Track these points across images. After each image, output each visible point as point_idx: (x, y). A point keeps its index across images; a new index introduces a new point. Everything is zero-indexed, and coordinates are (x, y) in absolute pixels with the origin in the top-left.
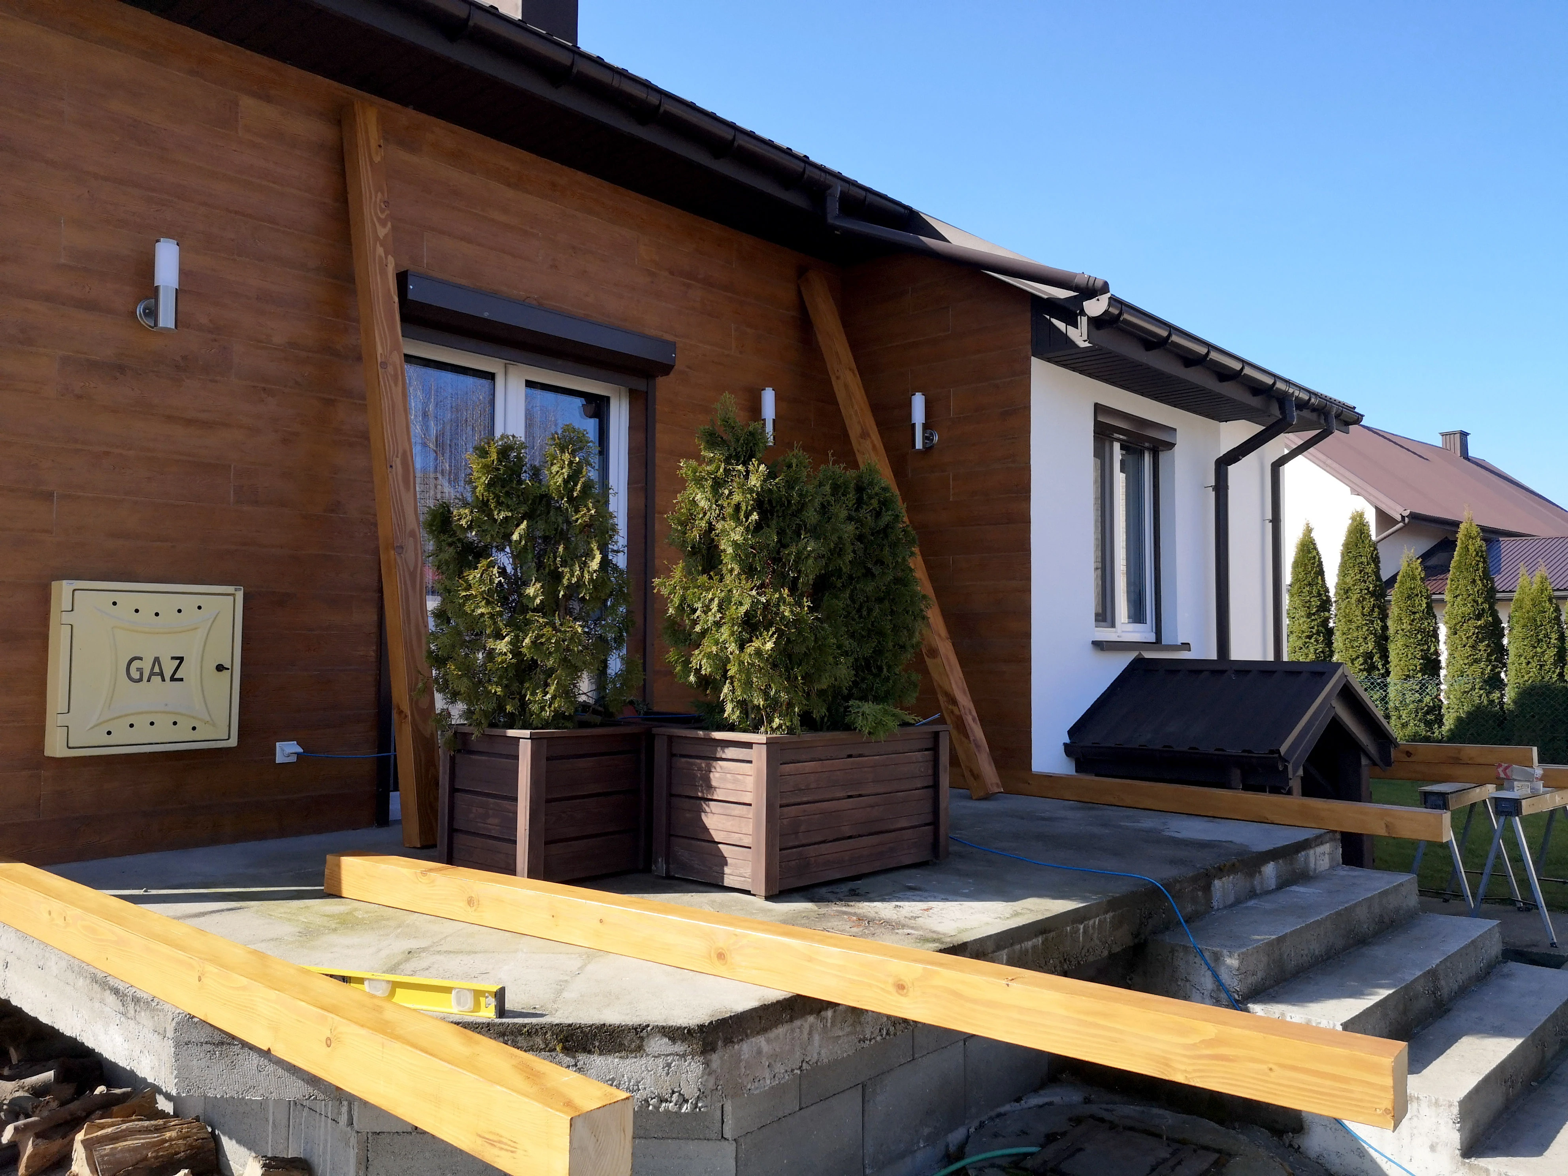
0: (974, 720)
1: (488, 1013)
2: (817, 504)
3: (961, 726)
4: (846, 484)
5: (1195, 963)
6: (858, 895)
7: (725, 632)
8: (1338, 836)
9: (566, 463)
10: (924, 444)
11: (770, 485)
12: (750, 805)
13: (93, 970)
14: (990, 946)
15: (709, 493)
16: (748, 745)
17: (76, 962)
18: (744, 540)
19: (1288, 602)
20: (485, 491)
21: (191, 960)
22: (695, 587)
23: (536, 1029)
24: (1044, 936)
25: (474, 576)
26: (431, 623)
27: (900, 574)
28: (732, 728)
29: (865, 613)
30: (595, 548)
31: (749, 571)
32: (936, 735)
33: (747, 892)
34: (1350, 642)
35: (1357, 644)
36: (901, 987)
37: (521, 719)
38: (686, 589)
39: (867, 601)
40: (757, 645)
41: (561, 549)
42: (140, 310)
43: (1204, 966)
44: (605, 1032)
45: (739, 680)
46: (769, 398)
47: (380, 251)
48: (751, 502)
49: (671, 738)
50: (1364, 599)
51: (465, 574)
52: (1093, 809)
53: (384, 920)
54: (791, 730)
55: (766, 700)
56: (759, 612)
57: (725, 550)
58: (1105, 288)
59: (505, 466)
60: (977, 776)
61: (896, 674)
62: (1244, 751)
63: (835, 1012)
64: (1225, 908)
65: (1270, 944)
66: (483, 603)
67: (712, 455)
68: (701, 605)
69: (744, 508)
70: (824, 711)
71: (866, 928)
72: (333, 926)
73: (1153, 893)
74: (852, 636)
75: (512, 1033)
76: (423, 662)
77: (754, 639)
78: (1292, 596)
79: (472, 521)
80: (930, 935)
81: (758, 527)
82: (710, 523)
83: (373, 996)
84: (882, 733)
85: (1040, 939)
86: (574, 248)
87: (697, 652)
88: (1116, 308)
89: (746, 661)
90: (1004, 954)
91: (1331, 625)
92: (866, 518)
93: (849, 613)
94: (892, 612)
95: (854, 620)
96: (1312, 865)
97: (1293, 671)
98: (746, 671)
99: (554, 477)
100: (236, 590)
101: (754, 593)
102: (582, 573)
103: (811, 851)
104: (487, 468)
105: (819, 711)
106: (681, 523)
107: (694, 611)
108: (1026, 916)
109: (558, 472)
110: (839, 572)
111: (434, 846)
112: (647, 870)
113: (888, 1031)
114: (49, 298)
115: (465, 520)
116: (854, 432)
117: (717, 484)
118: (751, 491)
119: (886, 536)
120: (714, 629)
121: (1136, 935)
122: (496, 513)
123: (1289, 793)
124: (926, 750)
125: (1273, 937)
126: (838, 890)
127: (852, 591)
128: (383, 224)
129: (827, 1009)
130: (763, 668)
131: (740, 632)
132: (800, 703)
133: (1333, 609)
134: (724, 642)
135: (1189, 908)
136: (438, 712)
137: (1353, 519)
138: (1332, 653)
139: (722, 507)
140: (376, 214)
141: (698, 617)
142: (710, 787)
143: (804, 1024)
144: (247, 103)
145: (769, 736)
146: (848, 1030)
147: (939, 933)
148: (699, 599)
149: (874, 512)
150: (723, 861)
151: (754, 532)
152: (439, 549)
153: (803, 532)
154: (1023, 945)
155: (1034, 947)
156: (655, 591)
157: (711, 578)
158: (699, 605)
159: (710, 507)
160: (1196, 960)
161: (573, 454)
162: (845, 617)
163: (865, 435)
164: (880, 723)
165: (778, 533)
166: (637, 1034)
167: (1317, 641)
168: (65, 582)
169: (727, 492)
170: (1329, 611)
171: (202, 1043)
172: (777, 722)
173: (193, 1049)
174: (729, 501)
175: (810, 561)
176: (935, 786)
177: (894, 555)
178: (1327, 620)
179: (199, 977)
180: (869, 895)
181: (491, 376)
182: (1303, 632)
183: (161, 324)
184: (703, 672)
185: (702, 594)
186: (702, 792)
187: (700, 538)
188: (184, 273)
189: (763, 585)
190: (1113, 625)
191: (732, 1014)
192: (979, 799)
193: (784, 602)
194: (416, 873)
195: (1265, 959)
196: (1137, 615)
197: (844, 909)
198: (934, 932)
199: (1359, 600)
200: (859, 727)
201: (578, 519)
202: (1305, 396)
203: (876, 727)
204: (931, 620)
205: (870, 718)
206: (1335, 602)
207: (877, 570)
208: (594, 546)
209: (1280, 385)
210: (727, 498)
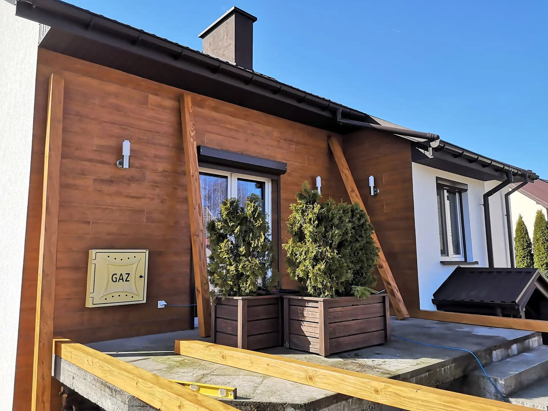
0: (397, 290)
1: (231, 397)
2: (338, 217)
3: (392, 293)
4: (348, 209)
5: (487, 382)
6: (358, 356)
7: (307, 262)
8: (541, 334)
9: (253, 206)
10: (374, 193)
11: (322, 211)
12: (318, 323)
13: (102, 380)
14: (409, 376)
15: (300, 214)
16: (317, 302)
17: (96, 377)
18: (313, 230)
19: (515, 244)
20: (226, 216)
21: (134, 377)
22: (296, 247)
23: (248, 404)
24: (429, 372)
25: (222, 245)
26: (208, 261)
27: (368, 240)
28: (311, 295)
29: (356, 254)
30: (262, 234)
31: (315, 241)
32: (384, 298)
33: (318, 354)
34: (540, 259)
35: (543, 259)
36: (377, 391)
37: (239, 293)
38: (293, 247)
39: (357, 250)
40: (319, 267)
41: (251, 235)
42: (118, 162)
43: (491, 384)
44: (271, 405)
45: (313, 279)
46: (319, 180)
47: (192, 140)
48: (315, 217)
49: (289, 299)
50: (545, 243)
51: (220, 244)
52: (444, 324)
53: (194, 363)
54: (332, 296)
55: (322, 286)
56: (319, 255)
57: (306, 234)
58: (438, 137)
59: (232, 208)
60: (399, 311)
61: (368, 276)
62: (502, 302)
63: (352, 399)
64: (498, 361)
65: (516, 375)
66: (226, 254)
67: (301, 202)
68: (299, 253)
69: (313, 219)
70: (343, 289)
71: (362, 368)
72: (178, 365)
73: (469, 357)
74: (352, 262)
75: (239, 405)
76: (205, 274)
77: (318, 264)
78: (516, 242)
79: (222, 227)
80: (386, 372)
81: (318, 226)
82: (301, 225)
83: (193, 391)
84: (364, 297)
85: (427, 373)
86: (253, 134)
87: (298, 269)
88: (442, 144)
89: (315, 272)
90: (414, 379)
91: (532, 252)
92: (355, 221)
93: (351, 255)
94: (366, 254)
95: (352, 257)
96: (531, 345)
97: (519, 271)
98: (315, 275)
99: (248, 211)
100: (146, 251)
101: (317, 248)
102: (258, 243)
103: (341, 339)
104: (226, 209)
105: (341, 289)
106: (291, 225)
107: (296, 255)
108: (421, 365)
109: (250, 209)
110: (346, 240)
111: (210, 336)
112: (282, 345)
113: (372, 407)
114: (91, 160)
115: (220, 226)
116: (349, 190)
117: (303, 212)
118: (315, 213)
119: (363, 227)
120: (303, 261)
121: (464, 371)
122: (229, 223)
123: (520, 317)
124: (381, 303)
125: (517, 373)
126: (350, 354)
127: (351, 247)
128: (193, 131)
129: (349, 399)
130: (321, 275)
131: (312, 262)
132: (335, 287)
133: (532, 246)
134: (307, 266)
135: (484, 362)
136: (210, 291)
137: (538, 213)
138: (533, 263)
139: (305, 219)
140: (191, 128)
141: (298, 257)
142: (304, 317)
143: (341, 404)
144: (151, 96)
145: (324, 298)
146: (357, 406)
147: (389, 371)
148: (298, 251)
149: (358, 219)
150: (309, 343)
151: (316, 228)
152: (211, 236)
153: (333, 227)
154: (421, 376)
155: (425, 376)
156: (283, 248)
157: (302, 243)
158: (298, 253)
159: (301, 219)
160: (488, 381)
161: (255, 203)
162: (349, 256)
163: (353, 191)
164: (363, 294)
165: (325, 228)
166: (282, 406)
167: (527, 258)
168: (93, 250)
169: (306, 214)
170: (531, 247)
171: (137, 406)
172: (327, 293)
173: (134, 408)
174: (307, 217)
175: (336, 237)
176: (384, 316)
177: (366, 234)
178: (531, 250)
179: (137, 383)
180: (363, 356)
181: (226, 177)
182: (522, 255)
183: (124, 167)
184: (300, 276)
185: (299, 249)
186: (301, 319)
187: (298, 230)
188: (132, 151)
189: (320, 246)
190: (448, 256)
191: (316, 400)
192: (401, 320)
193: (328, 251)
194: (205, 347)
195: (514, 381)
196: (457, 251)
197: (353, 361)
198: (387, 370)
199: (542, 243)
200: (356, 295)
201: (256, 225)
202: (516, 171)
203: (362, 295)
204: (380, 256)
205: (360, 292)
206: (533, 244)
207: (360, 239)
208: (262, 233)
209: (506, 168)
210: (307, 216)
